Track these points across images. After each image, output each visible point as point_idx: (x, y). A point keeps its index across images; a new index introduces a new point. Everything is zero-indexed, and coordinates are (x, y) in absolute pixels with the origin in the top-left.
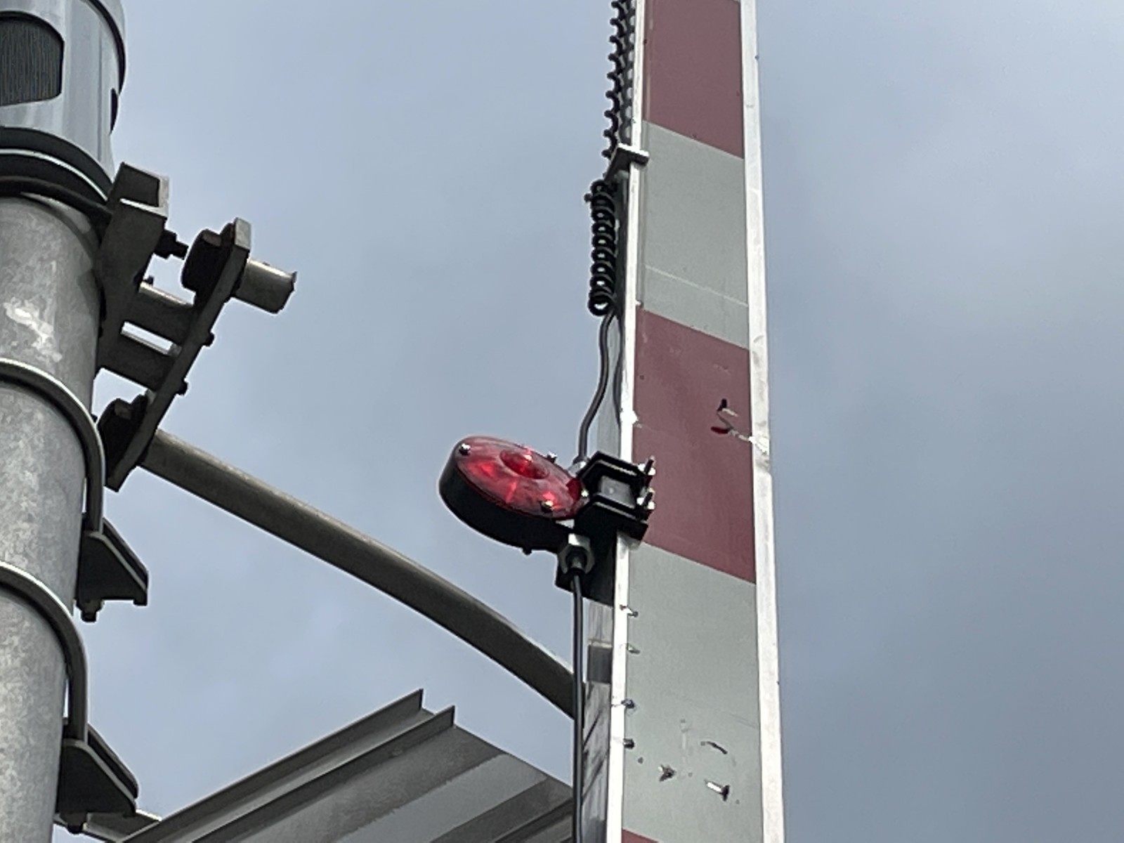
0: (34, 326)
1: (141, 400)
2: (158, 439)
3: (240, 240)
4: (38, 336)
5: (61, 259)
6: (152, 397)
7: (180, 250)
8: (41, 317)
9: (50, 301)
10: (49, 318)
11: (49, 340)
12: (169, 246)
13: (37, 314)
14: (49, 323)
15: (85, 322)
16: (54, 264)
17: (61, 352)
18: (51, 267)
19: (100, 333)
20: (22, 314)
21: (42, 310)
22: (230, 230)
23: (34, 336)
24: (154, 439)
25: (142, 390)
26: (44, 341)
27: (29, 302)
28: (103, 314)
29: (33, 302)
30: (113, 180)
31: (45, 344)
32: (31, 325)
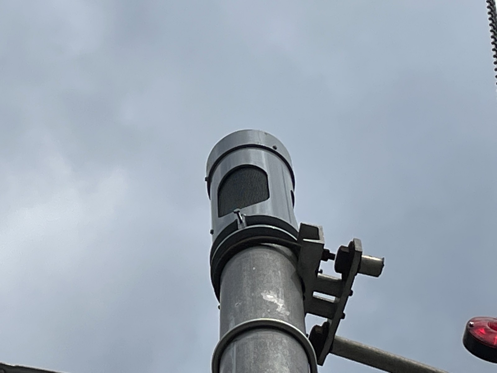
0: (276, 302)
2: (336, 340)
3: (357, 248)
4: (278, 305)
5: (282, 270)
6: (331, 322)
7: (332, 257)
8: (278, 297)
9: (280, 289)
10: (282, 296)
11: (283, 306)
12: (327, 256)
13: (276, 296)
14: (282, 299)
15: (297, 294)
16: (279, 272)
17: (289, 311)
18: (278, 273)
19: (304, 298)
20: (270, 297)
21: (278, 294)
22: (352, 244)
23: (277, 306)
24: (335, 340)
25: (326, 320)
26: (281, 307)
27: (272, 291)
28: (303, 289)
29: (274, 291)
30: (298, 231)
31: (281, 309)
32: (274, 301)
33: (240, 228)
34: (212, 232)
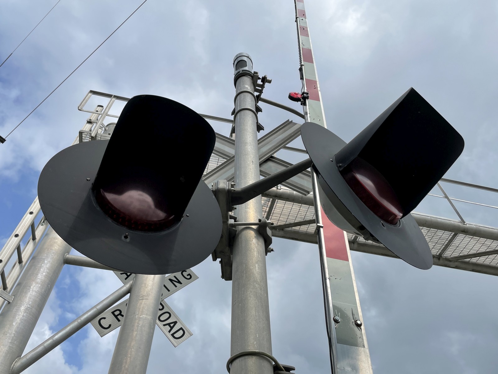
1: (259, 95)
2: (261, 98)
3: (266, 77)
5: (250, 81)
7: (260, 79)
10: (249, 86)
11: (250, 88)
12: (259, 78)
15: (253, 87)
17: (251, 90)
20: (247, 86)
22: (265, 76)
23: (248, 88)
25: (259, 93)
28: (254, 86)
30: (253, 73)
33: (240, 72)
34: (234, 74)
